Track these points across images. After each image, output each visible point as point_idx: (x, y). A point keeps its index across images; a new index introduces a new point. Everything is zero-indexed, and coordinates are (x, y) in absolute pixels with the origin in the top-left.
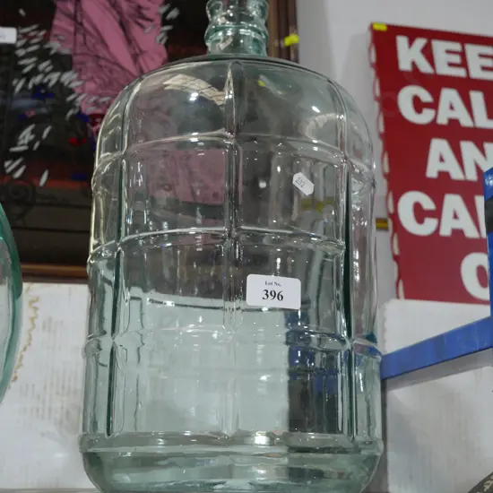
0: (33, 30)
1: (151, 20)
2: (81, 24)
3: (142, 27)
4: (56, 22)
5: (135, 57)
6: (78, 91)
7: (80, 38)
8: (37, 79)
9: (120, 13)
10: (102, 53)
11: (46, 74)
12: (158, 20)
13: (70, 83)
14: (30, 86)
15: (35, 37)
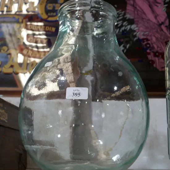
0: (120, 12)
1: (160, 3)
2: (136, 8)
3: (157, 6)
4: (127, 8)
5: (156, 17)
6: (137, 31)
7: (136, 12)
8: (123, 28)
9: (149, 2)
10: (144, 16)
11: (126, 26)
12: (163, 3)
13: (134, 28)
14: (121, 31)
15: (121, 14)
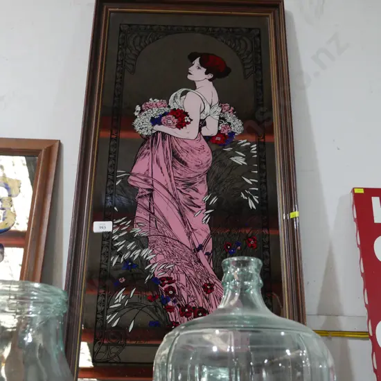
1: (199, 207)
2: (153, 214)
10: (168, 232)
13: (147, 256)
